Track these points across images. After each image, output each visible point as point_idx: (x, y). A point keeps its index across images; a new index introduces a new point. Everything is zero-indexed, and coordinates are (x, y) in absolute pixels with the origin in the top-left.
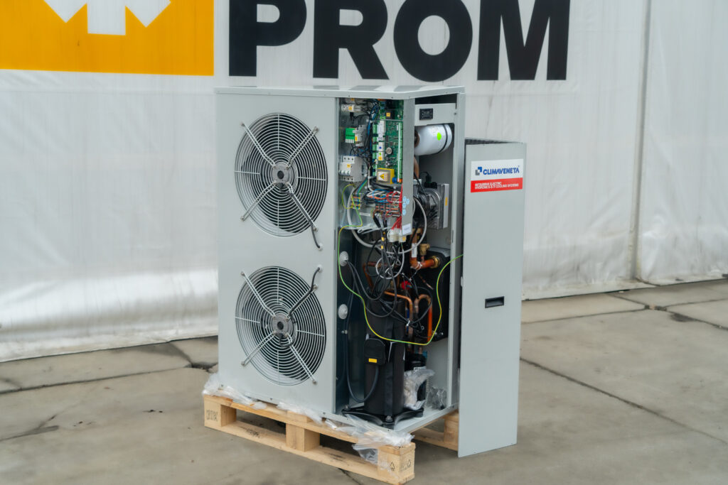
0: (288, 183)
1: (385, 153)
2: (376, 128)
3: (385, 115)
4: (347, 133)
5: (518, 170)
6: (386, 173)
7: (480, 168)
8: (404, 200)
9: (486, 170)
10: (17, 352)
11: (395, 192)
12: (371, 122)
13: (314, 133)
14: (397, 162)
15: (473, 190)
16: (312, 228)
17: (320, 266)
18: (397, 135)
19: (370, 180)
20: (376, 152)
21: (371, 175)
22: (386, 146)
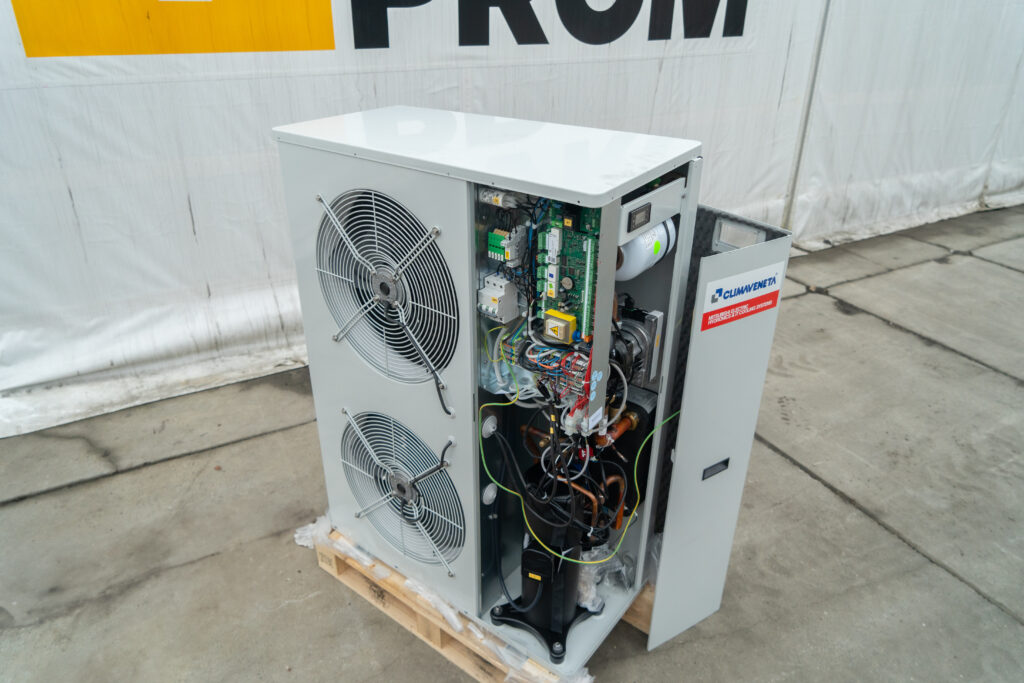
0: (397, 303)
1: (560, 286)
2: (544, 238)
3: (562, 220)
4: (490, 241)
5: (774, 279)
6: (562, 325)
7: (719, 291)
8: (593, 378)
9: (728, 292)
10: (135, 392)
11: (576, 354)
12: (534, 227)
13: (434, 236)
14: (581, 305)
15: (705, 326)
16: (438, 383)
17: (452, 438)
18: (585, 259)
19: (533, 323)
20: (543, 279)
21: (534, 314)
22: (562, 273)
